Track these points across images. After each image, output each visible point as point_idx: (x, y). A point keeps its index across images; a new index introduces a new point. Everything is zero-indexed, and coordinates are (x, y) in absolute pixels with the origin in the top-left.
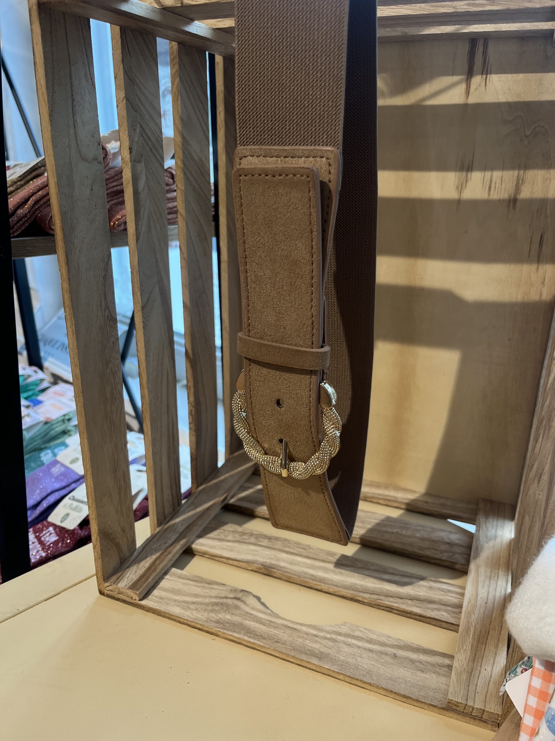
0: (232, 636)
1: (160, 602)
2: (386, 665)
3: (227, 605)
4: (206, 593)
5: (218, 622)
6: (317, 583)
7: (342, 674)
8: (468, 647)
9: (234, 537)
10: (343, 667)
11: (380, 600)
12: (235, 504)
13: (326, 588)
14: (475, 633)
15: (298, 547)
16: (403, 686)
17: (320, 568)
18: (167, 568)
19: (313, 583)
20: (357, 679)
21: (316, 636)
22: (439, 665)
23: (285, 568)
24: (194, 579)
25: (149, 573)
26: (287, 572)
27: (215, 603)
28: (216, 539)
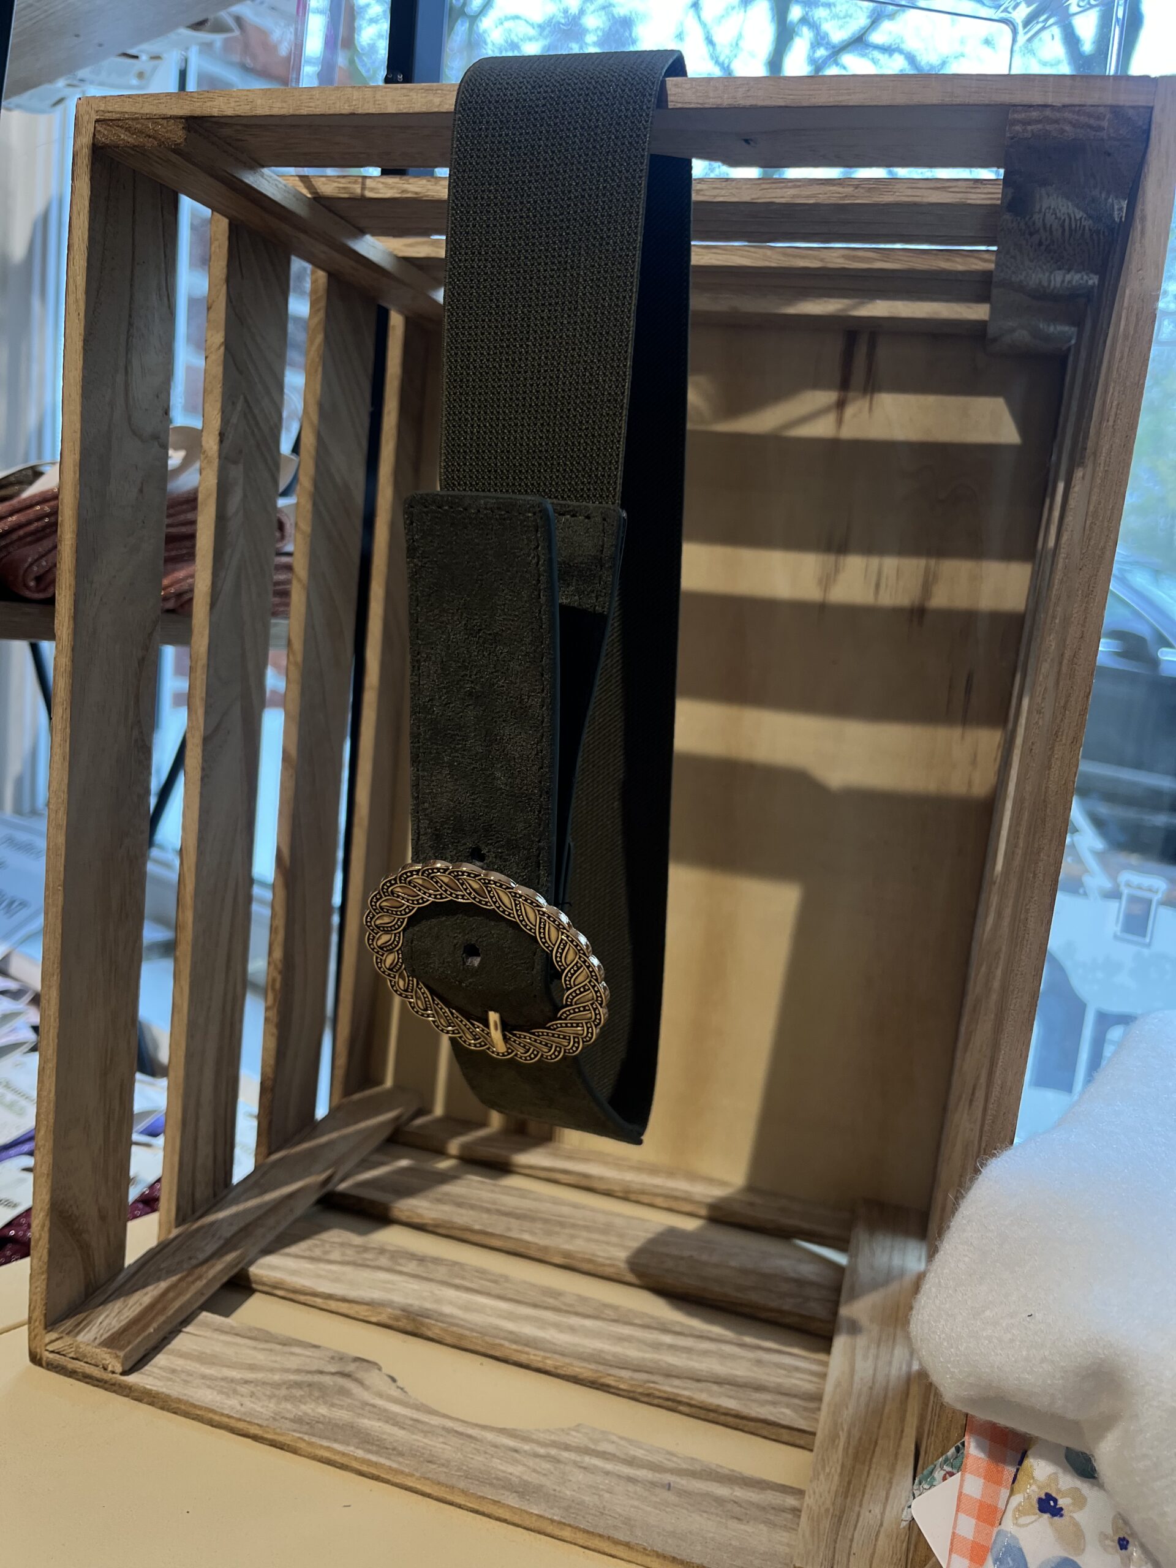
0: (328, 1448)
1: (170, 1379)
2: (663, 1508)
3: (321, 1387)
4: (276, 1362)
5: (298, 1420)
6: (519, 1348)
7: (570, 1526)
8: (833, 1470)
9: (343, 1254)
10: (573, 1511)
11: (654, 1382)
12: (351, 1192)
13: (539, 1359)
14: (849, 1443)
15: (481, 1278)
16: (699, 1548)
17: (527, 1319)
18: (189, 1311)
19: (510, 1349)
20: (600, 1536)
21: (516, 1451)
22: (773, 1508)
23: (451, 1316)
24: (249, 1334)
25: (150, 1318)
26: (457, 1325)
27: (296, 1382)
28: (303, 1257)
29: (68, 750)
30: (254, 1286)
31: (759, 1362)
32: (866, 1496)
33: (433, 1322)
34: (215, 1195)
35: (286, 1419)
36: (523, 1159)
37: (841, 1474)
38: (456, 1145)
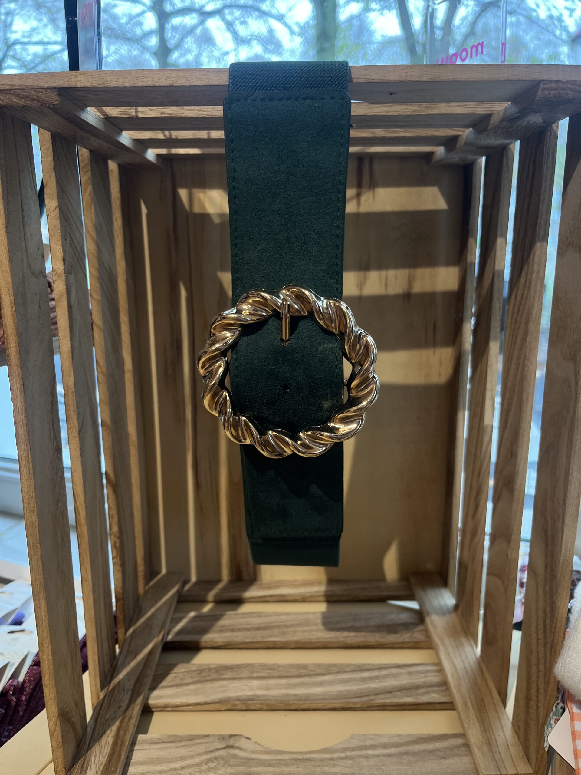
2: (411, 765)
3: (222, 758)
4: (191, 751)
6: (303, 702)
8: (474, 721)
9: (192, 678)
11: (372, 700)
12: (174, 640)
14: (473, 705)
15: (266, 669)
17: (298, 685)
18: (133, 737)
21: (331, 759)
22: (455, 747)
23: (263, 696)
24: (170, 740)
25: (118, 749)
26: (268, 700)
27: (208, 759)
28: (172, 686)
29: (31, 468)
30: (153, 710)
31: (410, 673)
32: (494, 728)
33: (255, 702)
34: (111, 666)
36: (249, 594)
37: (478, 722)
38: (211, 595)
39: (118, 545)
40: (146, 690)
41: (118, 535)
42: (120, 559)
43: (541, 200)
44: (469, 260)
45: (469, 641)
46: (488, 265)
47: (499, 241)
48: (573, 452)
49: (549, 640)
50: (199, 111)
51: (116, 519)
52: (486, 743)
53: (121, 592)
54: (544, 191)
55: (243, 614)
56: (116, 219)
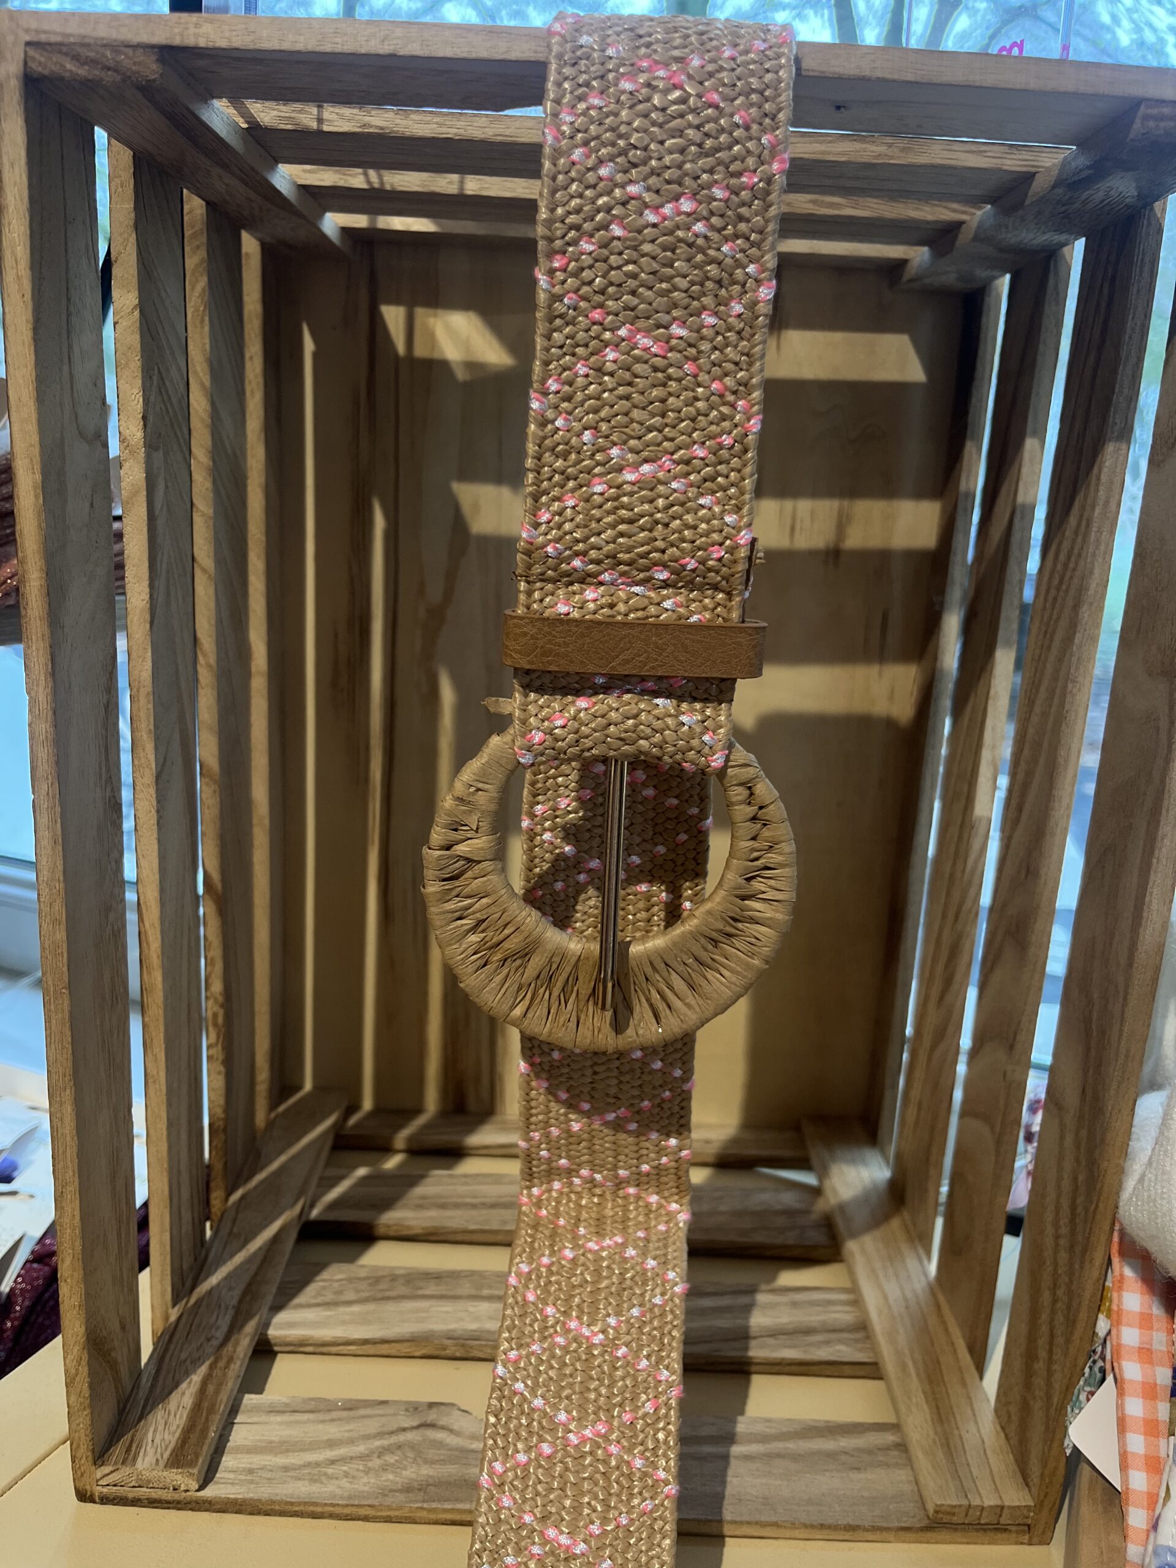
0: (453, 1510)
1: (252, 1482)
2: (788, 1478)
3: (412, 1446)
4: (351, 1430)
5: (407, 1489)
8: (918, 1398)
9: (357, 1291)
12: (323, 1218)
14: (917, 1368)
18: (235, 1397)
20: (749, 1523)
22: (878, 1449)
24: (308, 1407)
25: (203, 1419)
27: (383, 1448)
28: (318, 1305)
29: (59, 832)
30: (276, 1349)
31: (795, 1304)
32: (958, 1417)
33: (483, 1343)
34: (196, 1260)
35: (395, 1491)
36: (476, 1139)
37: (927, 1402)
38: (401, 1139)
39: (220, 1020)
40: (265, 1310)
41: (221, 999)
42: (223, 1048)
43: (1123, 354)
44: (963, 486)
45: (915, 1248)
46: (1004, 491)
47: (1030, 443)
48: (1155, 861)
49: (1080, 1238)
50: (440, 125)
51: (219, 967)
52: (942, 1445)
53: (222, 1116)
54: (1130, 337)
55: (466, 1176)
56: (251, 358)
